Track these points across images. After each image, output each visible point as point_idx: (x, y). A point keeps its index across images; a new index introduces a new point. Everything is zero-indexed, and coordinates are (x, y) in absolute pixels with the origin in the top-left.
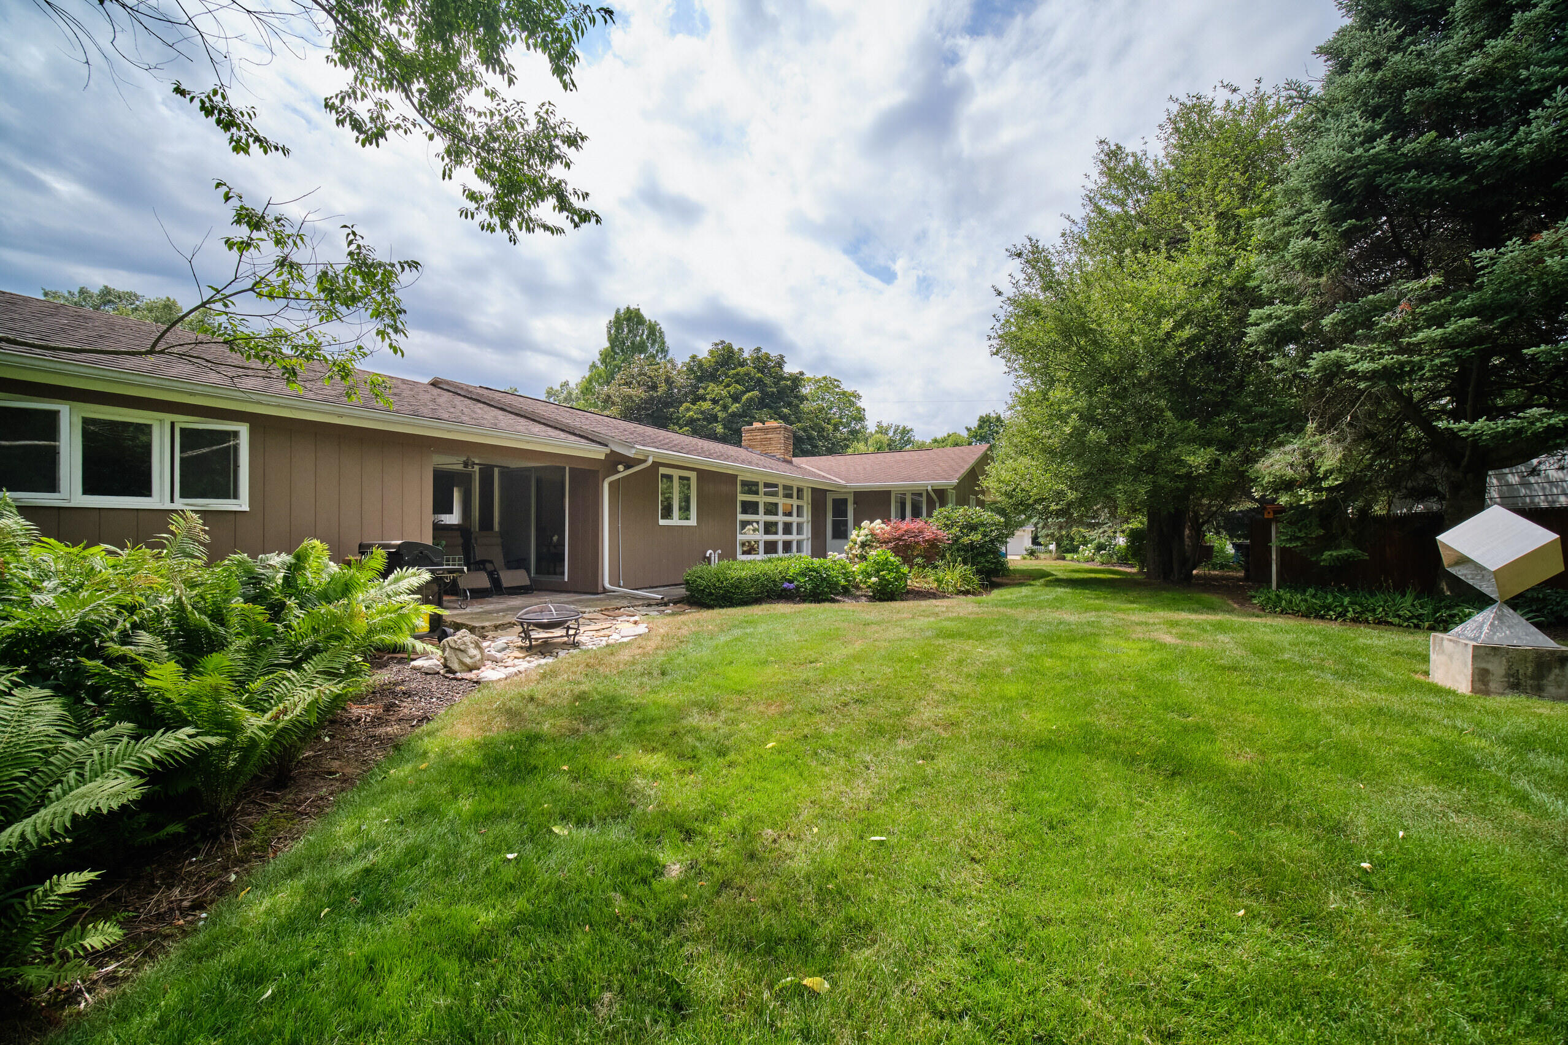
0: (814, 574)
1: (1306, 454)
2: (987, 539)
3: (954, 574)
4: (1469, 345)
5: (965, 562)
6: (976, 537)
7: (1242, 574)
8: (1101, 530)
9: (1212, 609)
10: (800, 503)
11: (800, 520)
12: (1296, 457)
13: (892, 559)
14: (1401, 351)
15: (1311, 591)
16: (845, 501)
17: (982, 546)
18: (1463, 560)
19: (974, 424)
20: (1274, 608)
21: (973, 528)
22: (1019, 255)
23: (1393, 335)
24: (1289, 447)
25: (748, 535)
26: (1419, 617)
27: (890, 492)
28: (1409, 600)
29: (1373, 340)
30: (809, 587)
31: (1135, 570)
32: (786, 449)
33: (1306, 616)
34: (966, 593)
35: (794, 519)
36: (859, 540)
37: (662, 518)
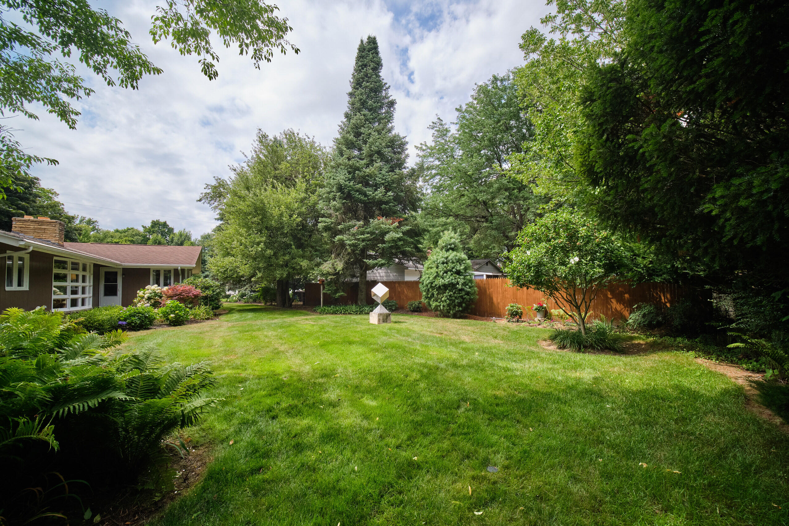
0: (141, 315)
1: (333, 265)
2: (215, 293)
3: (201, 310)
4: (368, 241)
5: (206, 305)
6: (209, 293)
7: (302, 303)
8: (245, 288)
9: (308, 315)
10: (84, 273)
11: (84, 284)
12: (330, 266)
13: (180, 305)
14: (356, 239)
15: (332, 307)
16: (115, 274)
17: (212, 297)
18: (375, 295)
19: (148, 224)
20: (323, 312)
21: (207, 288)
22: (235, 170)
23: (354, 235)
24: (328, 262)
25: (57, 296)
26: (357, 311)
27: (149, 269)
28: (354, 306)
29: (350, 235)
30: (138, 322)
31: (263, 304)
32: (60, 237)
33: (333, 314)
34: (208, 319)
35: (80, 284)
36: (146, 296)
37: (8, 286)
